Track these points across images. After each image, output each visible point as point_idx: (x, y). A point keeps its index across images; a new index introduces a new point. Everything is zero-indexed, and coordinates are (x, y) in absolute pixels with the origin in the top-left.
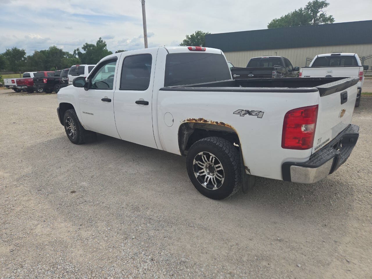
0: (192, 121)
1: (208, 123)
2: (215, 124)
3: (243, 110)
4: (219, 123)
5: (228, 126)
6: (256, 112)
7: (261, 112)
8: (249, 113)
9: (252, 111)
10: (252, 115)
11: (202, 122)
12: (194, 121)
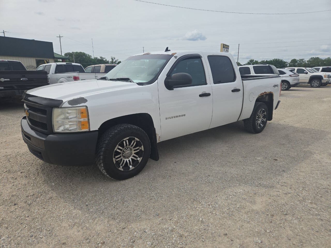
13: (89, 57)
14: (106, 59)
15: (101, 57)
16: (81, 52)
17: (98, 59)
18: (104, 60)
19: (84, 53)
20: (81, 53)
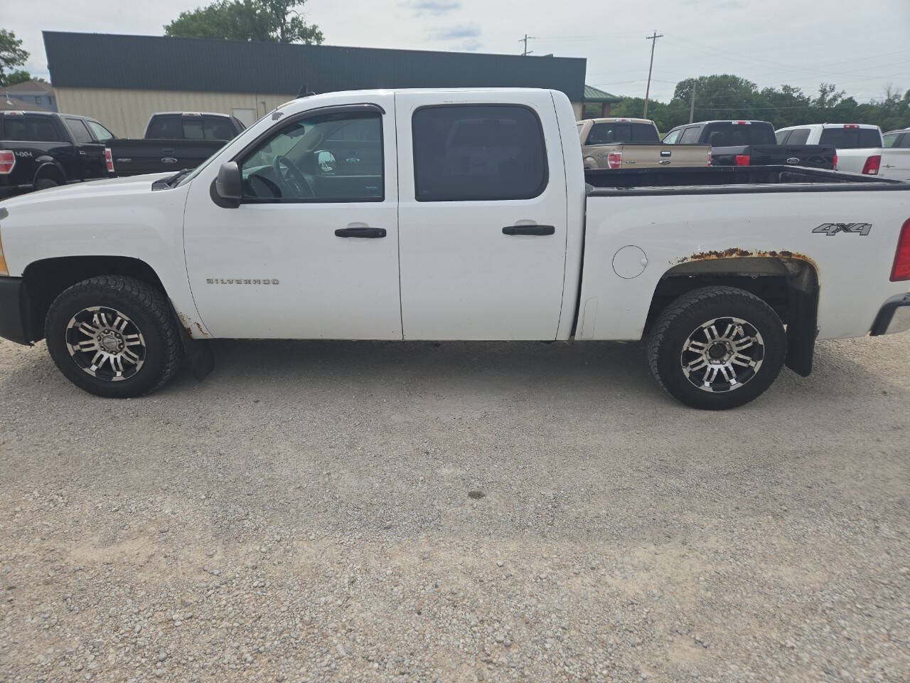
0: (708, 258)
1: (750, 256)
2: (768, 256)
3: (833, 225)
4: (778, 253)
5: (799, 256)
6: (857, 227)
7: (866, 224)
8: (845, 228)
9: (850, 225)
10: (851, 232)
11: (734, 255)
12: (714, 257)
13: (749, 86)
14: (800, 94)
15: (786, 88)
16: (726, 75)
17: (776, 94)
18: (795, 95)
19: (734, 77)
20: (725, 77)
